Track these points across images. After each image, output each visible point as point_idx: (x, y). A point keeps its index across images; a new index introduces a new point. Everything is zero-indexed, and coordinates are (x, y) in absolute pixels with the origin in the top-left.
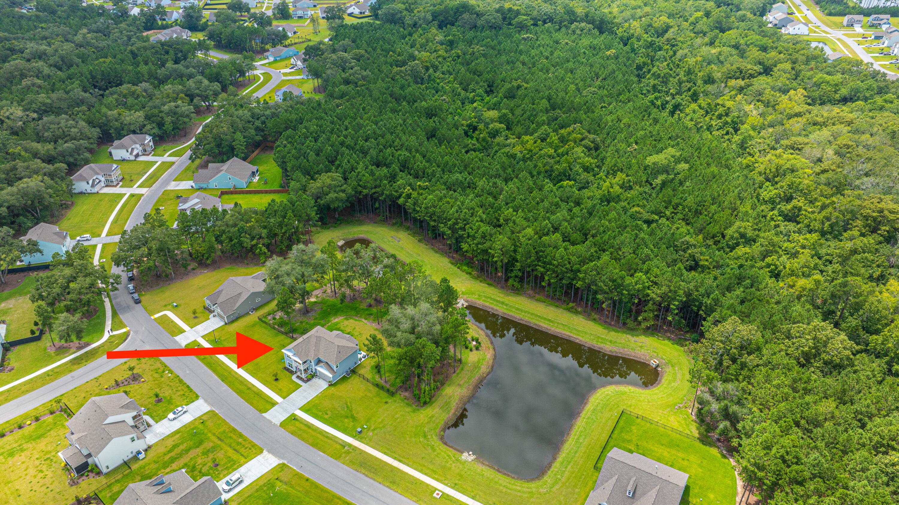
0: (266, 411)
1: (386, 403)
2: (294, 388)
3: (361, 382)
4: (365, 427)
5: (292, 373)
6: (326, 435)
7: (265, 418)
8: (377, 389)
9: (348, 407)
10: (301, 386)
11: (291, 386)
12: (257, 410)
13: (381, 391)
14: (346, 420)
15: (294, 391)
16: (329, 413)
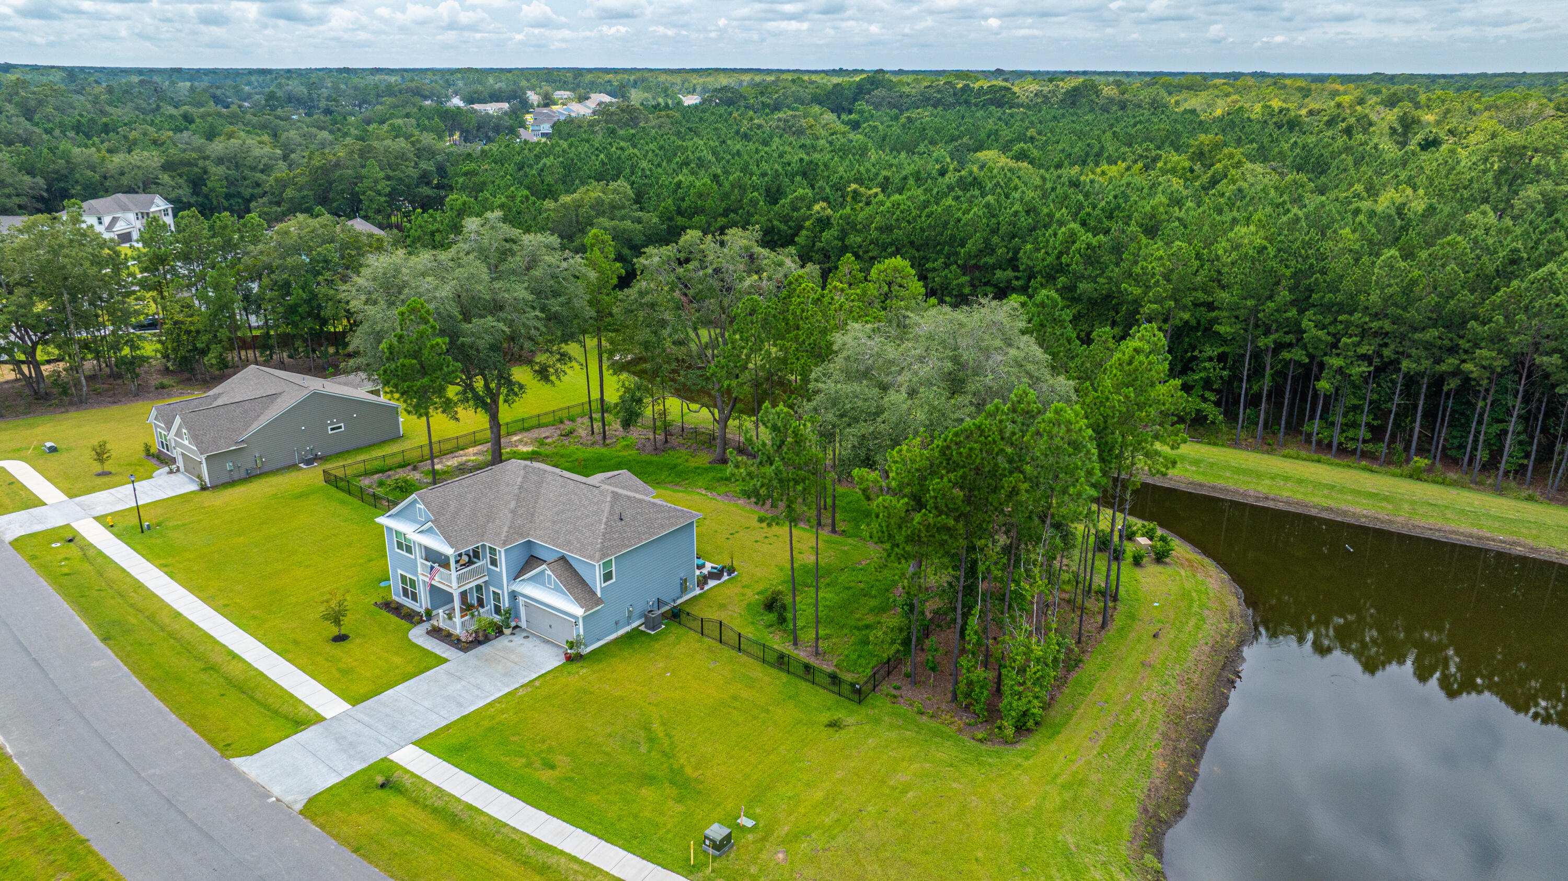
0: (256, 747)
1: (834, 725)
2: (410, 669)
3: (710, 649)
4: (748, 823)
5: (411, 617)
6: (542, 857)
7: (241, 777)
8: (784, 677)
9: (651, 740)
10: (446, 661)
11: (397, 660)
12: (213, 742)
13: (804, 685)
14: (647, 792)
15: (406, 677)
16: (560, 760)
